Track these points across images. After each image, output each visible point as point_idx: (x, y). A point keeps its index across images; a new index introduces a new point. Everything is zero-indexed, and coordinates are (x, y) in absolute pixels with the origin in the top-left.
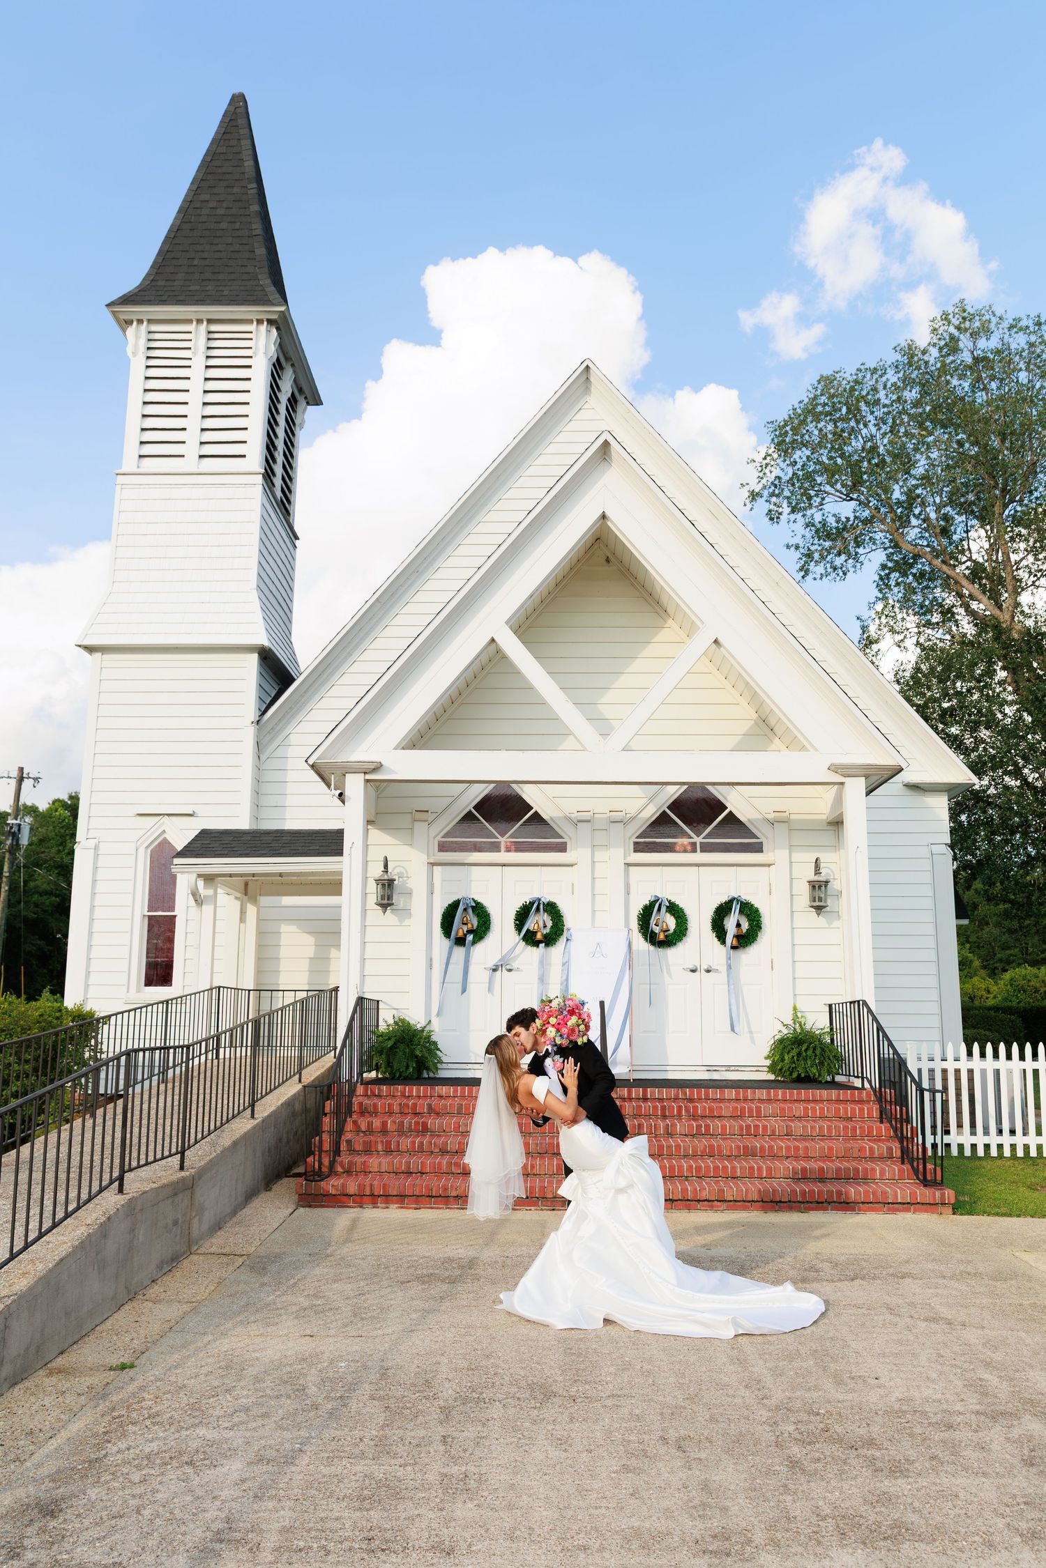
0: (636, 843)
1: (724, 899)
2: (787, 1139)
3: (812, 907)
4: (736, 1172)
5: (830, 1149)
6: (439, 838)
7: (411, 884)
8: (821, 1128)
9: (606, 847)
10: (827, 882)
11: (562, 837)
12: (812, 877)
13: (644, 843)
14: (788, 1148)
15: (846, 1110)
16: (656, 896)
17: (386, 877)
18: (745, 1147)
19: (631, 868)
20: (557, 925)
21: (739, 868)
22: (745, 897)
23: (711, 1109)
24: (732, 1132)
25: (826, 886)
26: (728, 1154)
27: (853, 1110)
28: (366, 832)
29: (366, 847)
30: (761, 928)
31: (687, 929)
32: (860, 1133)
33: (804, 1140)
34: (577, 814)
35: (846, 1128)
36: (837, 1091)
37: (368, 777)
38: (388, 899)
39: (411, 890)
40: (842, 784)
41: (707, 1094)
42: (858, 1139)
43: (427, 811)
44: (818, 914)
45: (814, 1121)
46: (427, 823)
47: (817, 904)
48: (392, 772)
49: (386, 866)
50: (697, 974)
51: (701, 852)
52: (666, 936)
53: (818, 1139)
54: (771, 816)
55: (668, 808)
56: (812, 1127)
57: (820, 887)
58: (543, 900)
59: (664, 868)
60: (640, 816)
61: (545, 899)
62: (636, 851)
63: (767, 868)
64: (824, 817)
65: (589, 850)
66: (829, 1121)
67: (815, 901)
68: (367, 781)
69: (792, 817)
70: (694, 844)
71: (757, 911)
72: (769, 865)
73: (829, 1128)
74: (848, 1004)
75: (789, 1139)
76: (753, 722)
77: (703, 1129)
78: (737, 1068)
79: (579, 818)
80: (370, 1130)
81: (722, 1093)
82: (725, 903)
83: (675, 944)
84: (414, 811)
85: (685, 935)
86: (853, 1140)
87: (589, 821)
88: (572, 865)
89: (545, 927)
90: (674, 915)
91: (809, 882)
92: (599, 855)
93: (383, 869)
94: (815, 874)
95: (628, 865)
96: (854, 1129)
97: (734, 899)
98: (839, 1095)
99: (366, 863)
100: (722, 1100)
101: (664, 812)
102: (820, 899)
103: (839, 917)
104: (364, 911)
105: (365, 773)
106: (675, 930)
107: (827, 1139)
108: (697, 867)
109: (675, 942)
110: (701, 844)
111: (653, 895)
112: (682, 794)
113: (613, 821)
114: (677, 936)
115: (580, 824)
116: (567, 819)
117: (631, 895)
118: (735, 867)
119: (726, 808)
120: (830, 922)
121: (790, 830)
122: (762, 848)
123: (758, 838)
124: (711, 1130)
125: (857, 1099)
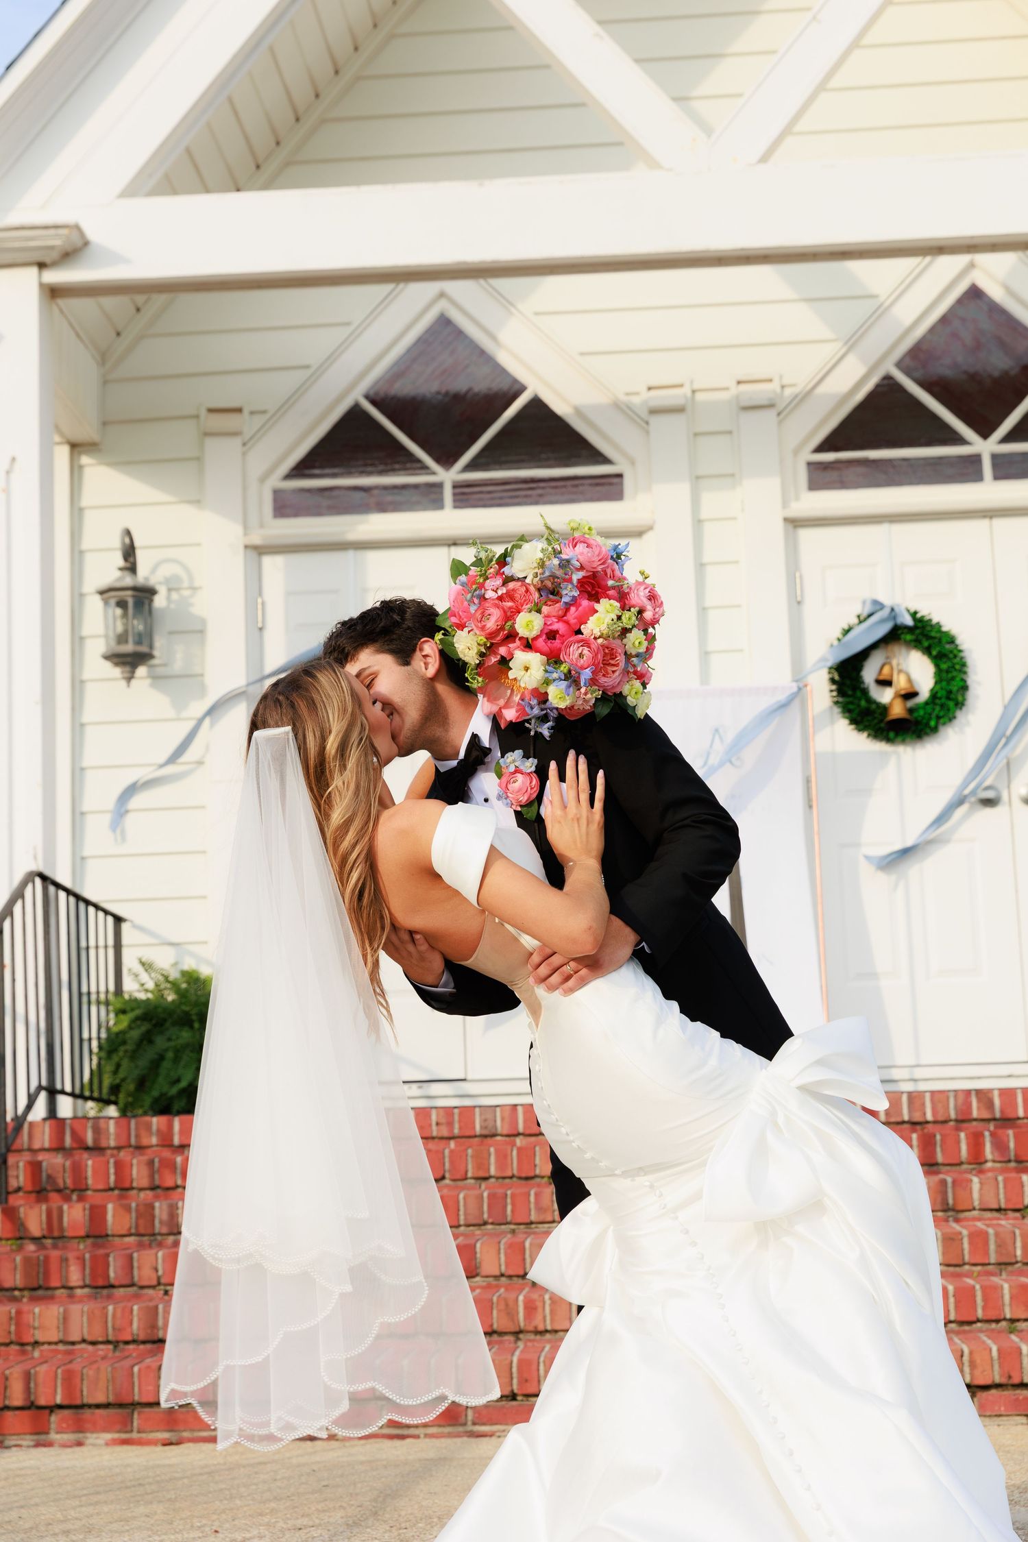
0: (813, 465)
6: (276, 481)
7: (201, 606)
9: (730, 478)
11: (607, 462)
13: (837, 462)
16: (875, 602)
17: (128, 581)
19: (805, 534)
28: (76, 471)
29: (77, 513)
31: (965, 688)
34: (645, 395)
37: (54, 277)
38: (139, 642)
39: (203, 622)
43: (239, 410)
46: (237, 442)
48: (115, 258)
49: (129, 552)
50: (1000, 810)
51: (997, 477)
52: (910, 710)
55: (899, 365)
59: (894, 529)
60: (821, 390)
62: (814, 485)
65: (683, 490)
68: (53, 293)
70: (976, 460)
79: (652, 406)
80: (55, 1235)
83: (935, 730)
84: (203, 413)
85: (960, 705)
87: (679, 410)
88: (640, 535)
90: (927, 651)
92: (714, 501)
93: (121, 562)
95: (795, 523)
99: (77, 555)
101: (887, 377)
104: (78, 686)
105: (42, 266)
106: (934, 696)
108: (986, 522)
109: (933, 723)
110: (995, 457)
111: (864, 603)
112: (932, 330)
113: (747, 408)
114: (938, 708)
115: (655, 421)
116: (622, 409)
117: (808, 608)
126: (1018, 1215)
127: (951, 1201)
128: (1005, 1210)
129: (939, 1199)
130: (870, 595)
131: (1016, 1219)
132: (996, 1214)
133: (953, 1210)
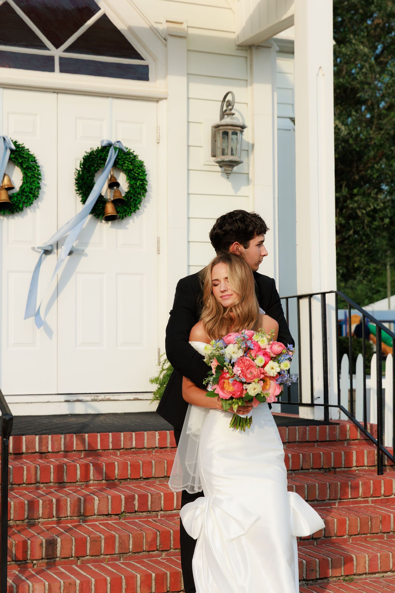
1: (96, 145)
3: (219, 163)
10: (243, 128)
12: (220, 120)
15: (328, 456)
21: (114, 100)
22: (128, 145)
23: (135, 467)
25: (236, 134)
30: (146, 191)
31: (39, 188)
32: (364, 492)
41: (116, 441)
42: (360, 502)
44: (228, 175)
50: (52, 257)
51: (62, 71)
52: (10, 197)
54: (163, 26)
59: (5, 91)
63: (154, 103)
64: (233, 36)
67: (225, 155)
69: (191, 31)
70: (51, 59)
71: (141, 165)
72: (157, 100)
77: (136, 503)
78: (107, 397)
81: (140, 439)
82: (98, 151)
83: (21, 209)
85: (36, 197)
90: (20, 164)
91: (218, 126)
94: (223, 115)
97: (110, 145)
98: (305, 433)
100: (139, 449)
103: (248, 181)
106: (22, 190)
108: (55, 95)
109: (21, 206)
110: (61, 59)
114: (24, 197)
118: (110, 99)
119: (98, 9)
120: (236, 188)
121: (188, 50)
122: (147, 74)
123: (142, 59)
124: (149, 503)
125: (328, 439)
126: (117, 517)
127: (82, 511)
128: (111, 515)
129: (76, 510)
131: (116, 519)
132: (106, 517)
133: (84, 516)
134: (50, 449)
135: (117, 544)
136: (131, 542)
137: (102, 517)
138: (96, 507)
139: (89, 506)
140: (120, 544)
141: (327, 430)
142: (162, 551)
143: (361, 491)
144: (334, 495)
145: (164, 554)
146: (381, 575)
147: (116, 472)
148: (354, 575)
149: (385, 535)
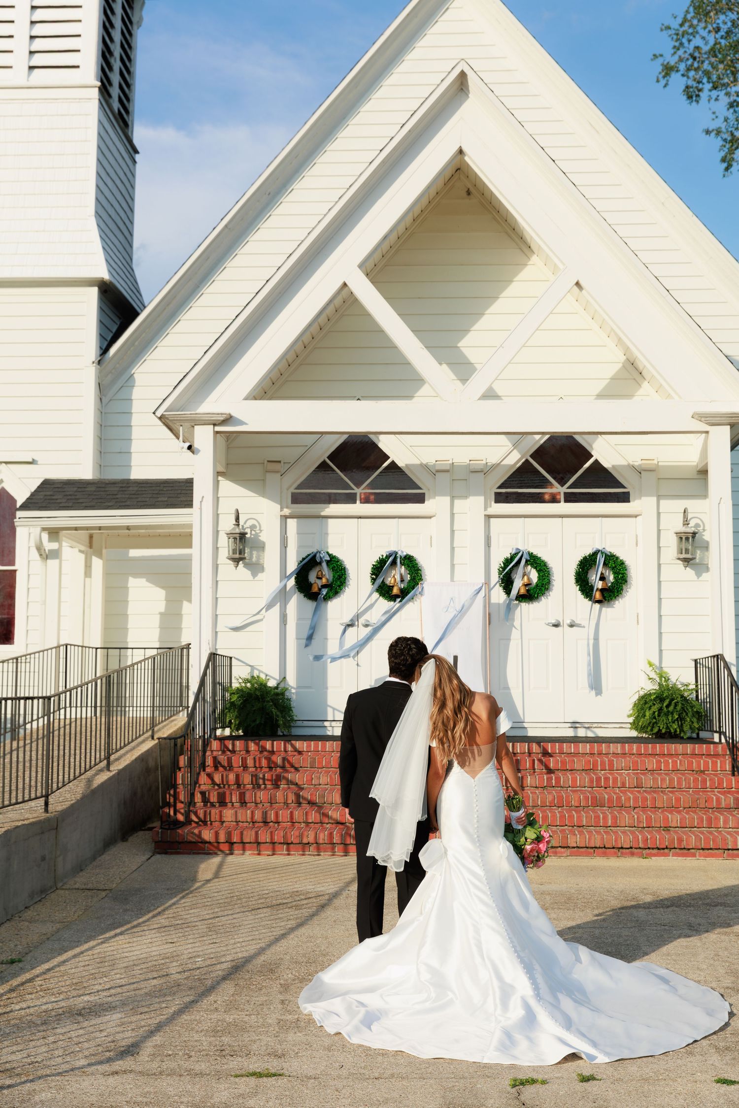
0: (497, 494)
1: (588, 551)
2: (637, 791)
3: (679, 559)
4: (582, 821)
5: (678, 800)
6: (292, 490)
7: (263, 537)
8: (671, 780)
9: (465, 496)
10: (694, 534)
11: (420, 488)
12: (681, 528)
13: (507, 493)
14: (636, 799)
15: (699, 764)
16: (517, 549)
17: (237, 531)
18: (594, 798)
19: (492, 520)
20: (414, 579)
21: (604, 519)
22: (610, 549)
23: (564, 763)
24: (583, 785)
25: (693, 537)
26: (576, 805)
27: (706, 763)
28: (216, 484)
29: (216, 500)
30: (626, 582)
31: (550, 582)
32: (710, 785)
33: (655, 792)
34: (435, 464)
35: (695, 780)
36: (692, 745)
37: (218, 429)
38: (240, 554)
39: (264, 543)
40: (707, 432)
41: (561, 748)
42: (708, 791)
43: (280, 462)
44: (686, 567)
45: (666, 774)
46: (279, 474)
47: (684, 556)
48: (241, 423)
49: (237, 519)
50: (560, 629)
51: (565, 502)
52: (528, 591)
53: (669, 791)
54: (637, 463)
55: (531, 456)
56: (662, 780)
57: (687, 539)
58: (400, 553)
59: (526, 519)
60: (502, 463)
61: (402, 552)
62: (497, 501)
63: (635, 519)
64: (695, 464)
65: (447, 499)
66: (681, 774)
67: (682, 553)
68: (217, 432)
69: (660, 465)
70: (557, 494)
71: (622, 563)
72: (636, 516)
73: (679, 780)
74: (710, 658)
75: (639, 792)
76: (620, 365)
77: (554, 781)
78: (600, 725)
79: (437, 468)
80: (224, 783)
81: (576, 748)
82: (589, 555)
83: (537, 598)
84: (266, 462)
85: (548, 589)
86: (703, 791)
87: (447, 471)
88: (430, 517)
89: (402, 581)
90: (535, 568)
91: (677, 533)
92: (458, 505)
93: (234, 522)
94: (684, 525)
95: (488, 517)
96: (704, 781)
97: (599, 551)
98: (694, 749)
99: (216, 517)
100: (576, 754)
101: (527, 461)
102: (687, 551)
103: (708, 570)
104: (216, 567)
105: (214, 425)
106: (537, 585)
107: (677, 791)
108: (561, 519)
109: (536, 596)
110: (565, 493)
111: (513, 549)
112: (545, 442)
113: (472, 472)
114: (538, 590)
115: (437, 474)
116: (425, 467)
117: (492, 548)
118: (600, 518)
119: (592, 456)
120: (699, 575)
121: (659, 479)
122: (629, 498)
123: (624, 487)
124: (562, 782)
125: (712, 754)
130: (515, 547)
134: (519, 752)
135: (531, 801)
136: (539, 800)
137: (533, 788)
138: (529, 782)
139: (524, 782)
140: (533, 801)
141: (712, 747)
142: (559, 807)
143: (708, 784)
144: (688, 785)
145: (560, 809)
146: (690, 829)
147: (552, 765)
148: (671, 827)
149: (710, 810)
